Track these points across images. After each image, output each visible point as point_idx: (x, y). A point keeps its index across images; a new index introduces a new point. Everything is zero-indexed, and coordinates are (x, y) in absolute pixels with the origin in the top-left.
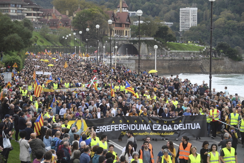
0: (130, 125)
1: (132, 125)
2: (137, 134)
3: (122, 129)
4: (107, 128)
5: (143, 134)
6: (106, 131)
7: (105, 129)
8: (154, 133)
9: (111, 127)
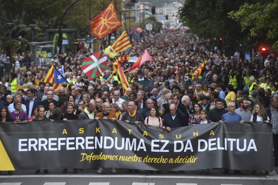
0: (102, 137)
1: (106, 138)
2: (116, 157)
3: (83, 148)
4: (50, 144)
5: (129, 159)
6: (46, 149)
7: (44, 145)
8: (152, 159)
9: (59, 142)
